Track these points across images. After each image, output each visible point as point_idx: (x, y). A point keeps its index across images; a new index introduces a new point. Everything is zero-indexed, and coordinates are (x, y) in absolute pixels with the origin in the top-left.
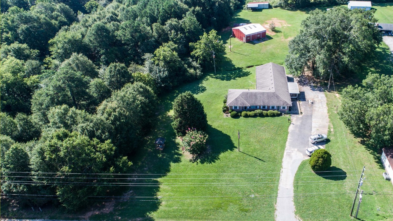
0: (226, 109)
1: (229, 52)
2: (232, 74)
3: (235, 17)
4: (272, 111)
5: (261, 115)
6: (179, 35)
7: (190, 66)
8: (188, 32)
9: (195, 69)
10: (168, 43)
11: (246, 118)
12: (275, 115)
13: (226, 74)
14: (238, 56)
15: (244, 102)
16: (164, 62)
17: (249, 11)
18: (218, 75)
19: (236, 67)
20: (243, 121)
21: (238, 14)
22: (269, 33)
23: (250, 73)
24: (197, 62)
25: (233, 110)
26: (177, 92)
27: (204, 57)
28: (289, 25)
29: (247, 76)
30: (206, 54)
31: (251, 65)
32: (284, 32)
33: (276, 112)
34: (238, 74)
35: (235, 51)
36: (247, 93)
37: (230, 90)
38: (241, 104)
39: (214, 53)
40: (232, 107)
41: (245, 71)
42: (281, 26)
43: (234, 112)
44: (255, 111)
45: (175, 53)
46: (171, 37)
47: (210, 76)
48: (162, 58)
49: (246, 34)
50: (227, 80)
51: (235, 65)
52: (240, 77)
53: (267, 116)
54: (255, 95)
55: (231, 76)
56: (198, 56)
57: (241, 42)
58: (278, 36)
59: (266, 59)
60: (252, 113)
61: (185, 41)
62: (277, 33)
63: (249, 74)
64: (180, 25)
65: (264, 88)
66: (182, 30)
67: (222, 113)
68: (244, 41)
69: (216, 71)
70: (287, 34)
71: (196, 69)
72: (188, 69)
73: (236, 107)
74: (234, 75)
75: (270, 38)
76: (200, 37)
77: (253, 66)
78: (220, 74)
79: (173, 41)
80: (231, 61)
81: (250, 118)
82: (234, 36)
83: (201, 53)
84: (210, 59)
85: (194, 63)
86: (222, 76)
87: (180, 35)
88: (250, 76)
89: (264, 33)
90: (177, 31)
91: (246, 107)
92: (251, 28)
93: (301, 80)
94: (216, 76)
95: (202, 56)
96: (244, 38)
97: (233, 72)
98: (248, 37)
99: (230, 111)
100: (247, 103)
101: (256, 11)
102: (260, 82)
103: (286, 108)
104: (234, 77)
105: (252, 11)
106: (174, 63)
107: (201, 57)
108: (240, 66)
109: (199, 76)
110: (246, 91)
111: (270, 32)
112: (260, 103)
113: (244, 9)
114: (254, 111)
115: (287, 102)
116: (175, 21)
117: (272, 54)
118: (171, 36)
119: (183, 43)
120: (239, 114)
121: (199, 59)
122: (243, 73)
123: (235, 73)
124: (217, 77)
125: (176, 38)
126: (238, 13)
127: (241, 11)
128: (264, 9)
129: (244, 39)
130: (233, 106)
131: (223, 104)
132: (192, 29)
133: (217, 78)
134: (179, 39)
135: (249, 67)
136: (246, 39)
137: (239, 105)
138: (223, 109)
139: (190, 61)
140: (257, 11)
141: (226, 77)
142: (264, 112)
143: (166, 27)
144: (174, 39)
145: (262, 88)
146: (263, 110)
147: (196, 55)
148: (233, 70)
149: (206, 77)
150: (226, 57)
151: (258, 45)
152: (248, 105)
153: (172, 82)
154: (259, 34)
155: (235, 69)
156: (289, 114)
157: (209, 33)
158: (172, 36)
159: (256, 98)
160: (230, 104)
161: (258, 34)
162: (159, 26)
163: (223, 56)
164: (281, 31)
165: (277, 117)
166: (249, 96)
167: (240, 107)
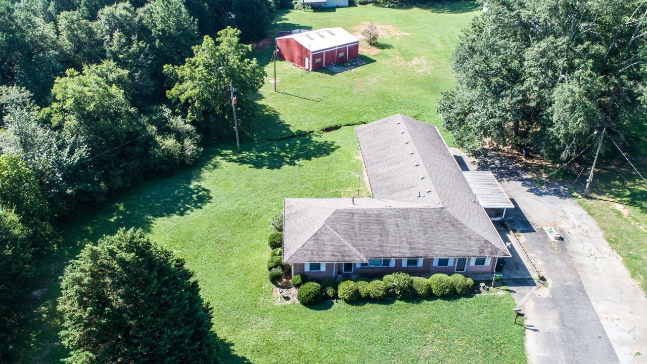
0: (279, 270)
1: (271, 94)
2: (283, 148)
3: (279, 22)
4: (444, 276)
5: (410, 295)
6: (135, 45)
7: (165, 129)
8: (159, 37)
9: (180, 136)
10: (99, 63)
11: (354, 307)
12: (459, 290)
13: (268, 150)
14: (296, 102)
15: (344, 246)
16: (77, 117)
17: (308, 10)
18: (245, 154)
19: (293, 130)
20: (344, 319)
21: (284, 17)
22: (364, 50)
23: (335, 144)
24: (184, 117)
25: (305, 279)
26: (121, 208)
27: (204, 102)
28: (407, 34)
29: (328, 154)
30: (210, 93)
31: (333, 124)
32: (400, 48)
33: (458, 279)
34: (299, 150)
35: (288, 92)
36: (352, 214)
37: (290, 201)
38: (333, 255)
39: (233, 90)
40: (303, 265)
41: (321, 140)
42: (388, 35)
43: (313, 286)
44: (386, 277)
45: (114, 89)
46: (111, 50)
47: (221, 155)
48: (69, 103)
49: (312, 50)
50: (271, 167)
51: (289, 125)
52: (308, 157)
53: (430, 295)
54: (378, 219)
55: (283, 154)
56: (187, 100)
57: (299, 70)
58: (386, 56)
59: (372, 109)
60: (374, 287)
61: (153, 60)
62: (383, 48)
63: (333, 150)
64: (137, 19)
65: (399, 194)
66: (144, 32)
67: (268, 284)
68: (307, 67)
69: (241, 142)
70: (407, 51)
71: (184, 139)
72: (158, 138)
73: (315, 266)
74: (291, 152)
75: (368, 60)
76: (195, 48)
77: (340, 127)
78: (249, 151)
79: (116, 59)
80: (277, 115)
81: (368, 306)
82: (281, 57)
83: (196, 91)
84: (222, 108)
85: (178, 122)
86: (257, 157)
87: (138, 46)
88: (337, 152)
89: (354, 48)
90: (128, 34)
91: (349, 266)
92: (323, 37)
93: (485, 162)
94: (240, 156)
95: (198, 99)
96: (307, 59)
97: (287, 145)
98: (317, 55)
99: (296, 278)
100: (354, 250)
101: (322, 12)
102: (381, 172)
103: (488, 263)
104: (291, 159)
105: (314, 12)
106: (113, 120)
107: (196, 104)
108: (305, 128)
109: (193, 158)
110: (344, 204)
111: (364, 48)
112: (398, 250)
113: (295, 7)
114: (381, 278)
115: (490, 240)
116: (125, 8)
117: (384, 96)
118: (111, 46)
119: (145, 67)
120: (330, 291)
121: (192, 110)
122: (314, 146)
123: (292, 147)
124: (243, 158)
125: (126, 51)
126: (283, 15)
127: (290, 12)
128: (338, 7)
129: (308, 62)
130: (306, 261)
131: (269, 250)
132: (172, 30)
133: (242, 161)
134: (136, 56)
135: (328, 130)
136: (311, 62)
137: (327, 257)
138: (270, 269)
139: (166, 115)
140: (325, 11)
141: (268, 158)
142: (417, 279)
143: (100, 25)
144: (121, 56)
145: (393, 192)
146: (413, 273)
147: (183, 98)
148: (285, 139)
149: (211, 159)
150: (264, 106)
151: (343, 77)
152: (358, 257)
153: (105, 178)
154: (342, 49)
155: (293, 136)
156: (504, 284)
157: (219, 36)
158: (115, 48)
159: (384, 232)
160: (294, 258)
161: (340, 51)
162: (78, 20)
163: (257, 105)
164: (391, 46)
165: (463, 300)
166: (360, 224)
167: (329, 266)
